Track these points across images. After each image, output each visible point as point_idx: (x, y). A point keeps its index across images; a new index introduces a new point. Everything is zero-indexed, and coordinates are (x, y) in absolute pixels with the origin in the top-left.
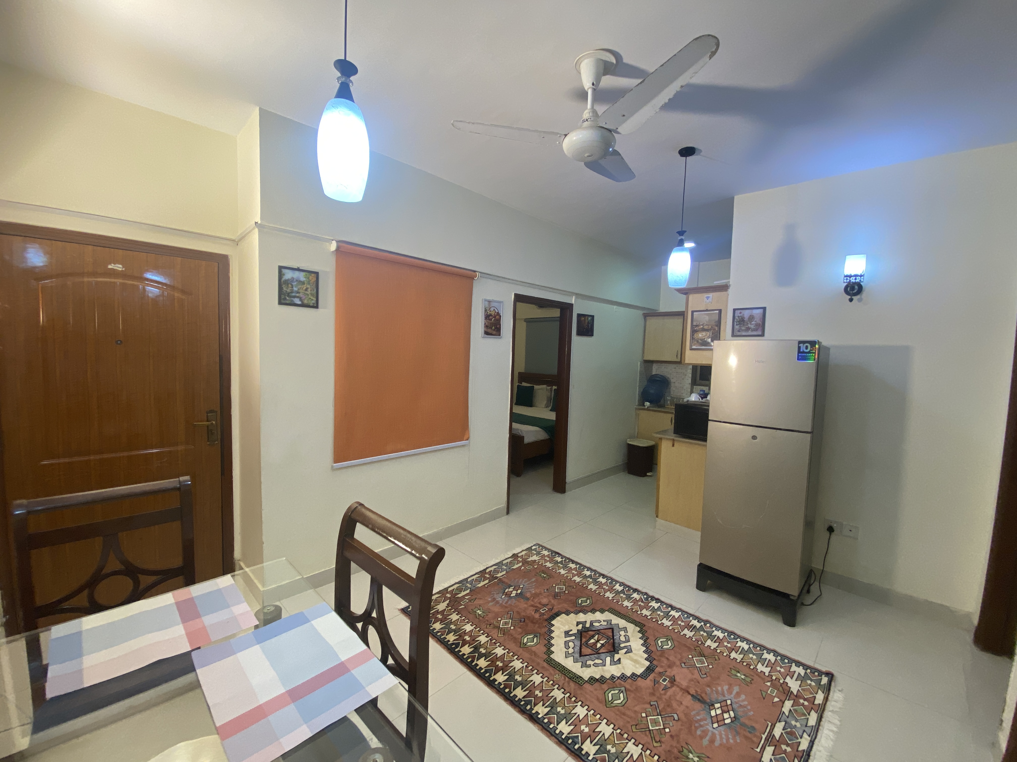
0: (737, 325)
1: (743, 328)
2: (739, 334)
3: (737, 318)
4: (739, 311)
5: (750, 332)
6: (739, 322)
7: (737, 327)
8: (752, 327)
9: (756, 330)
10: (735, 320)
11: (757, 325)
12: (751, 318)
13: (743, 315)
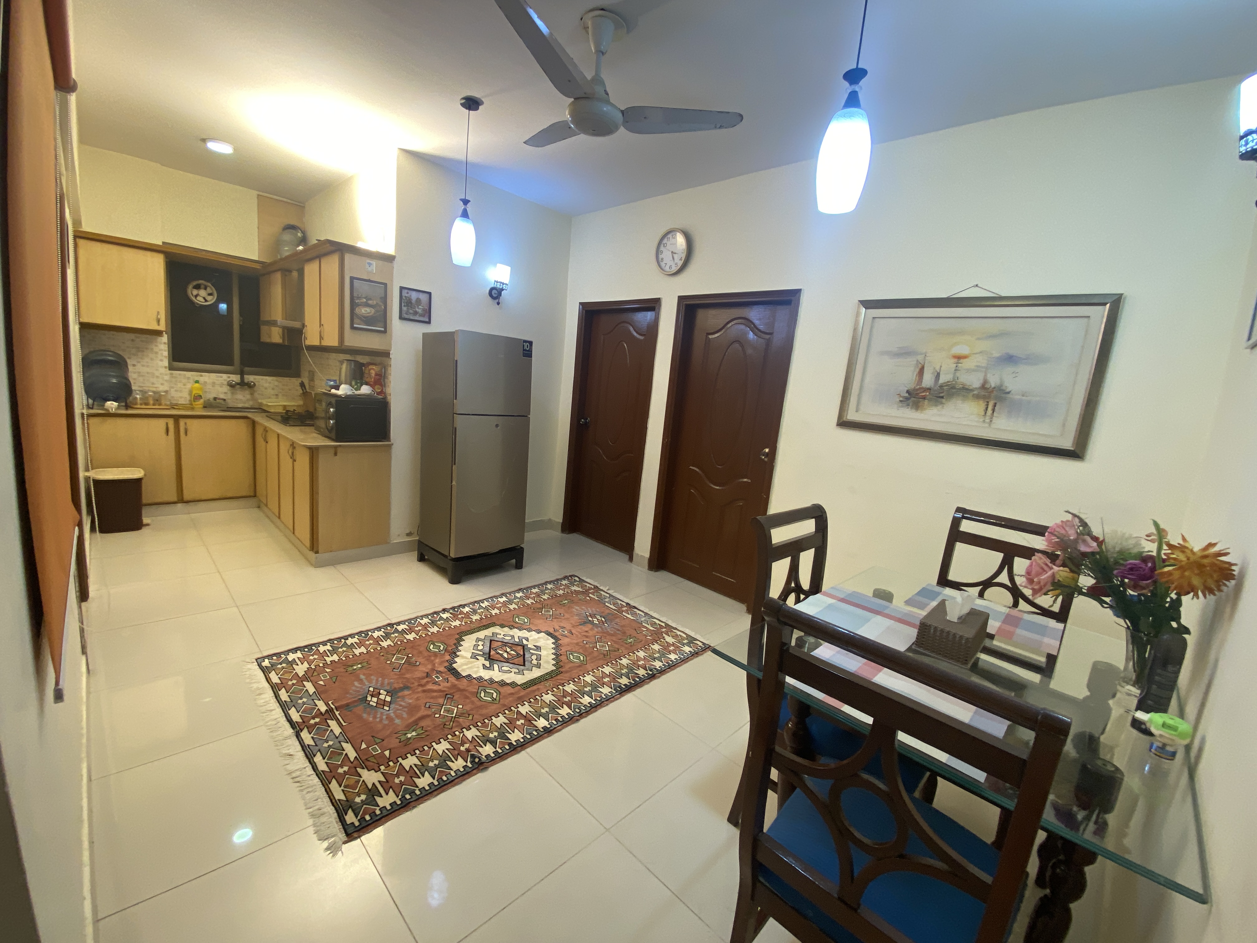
0: (404, 306)
1: (411, 311)
2: (406, 316)
3: (404, 298)
4: (406, 291)
5: (417, 316)
6: (406, 303)
7: (405, 309)
8: (420, 311)
9: (423, 315)
10: (403, 301)
11: (424, 310)
12: (418, 301)
13: (411, 296)
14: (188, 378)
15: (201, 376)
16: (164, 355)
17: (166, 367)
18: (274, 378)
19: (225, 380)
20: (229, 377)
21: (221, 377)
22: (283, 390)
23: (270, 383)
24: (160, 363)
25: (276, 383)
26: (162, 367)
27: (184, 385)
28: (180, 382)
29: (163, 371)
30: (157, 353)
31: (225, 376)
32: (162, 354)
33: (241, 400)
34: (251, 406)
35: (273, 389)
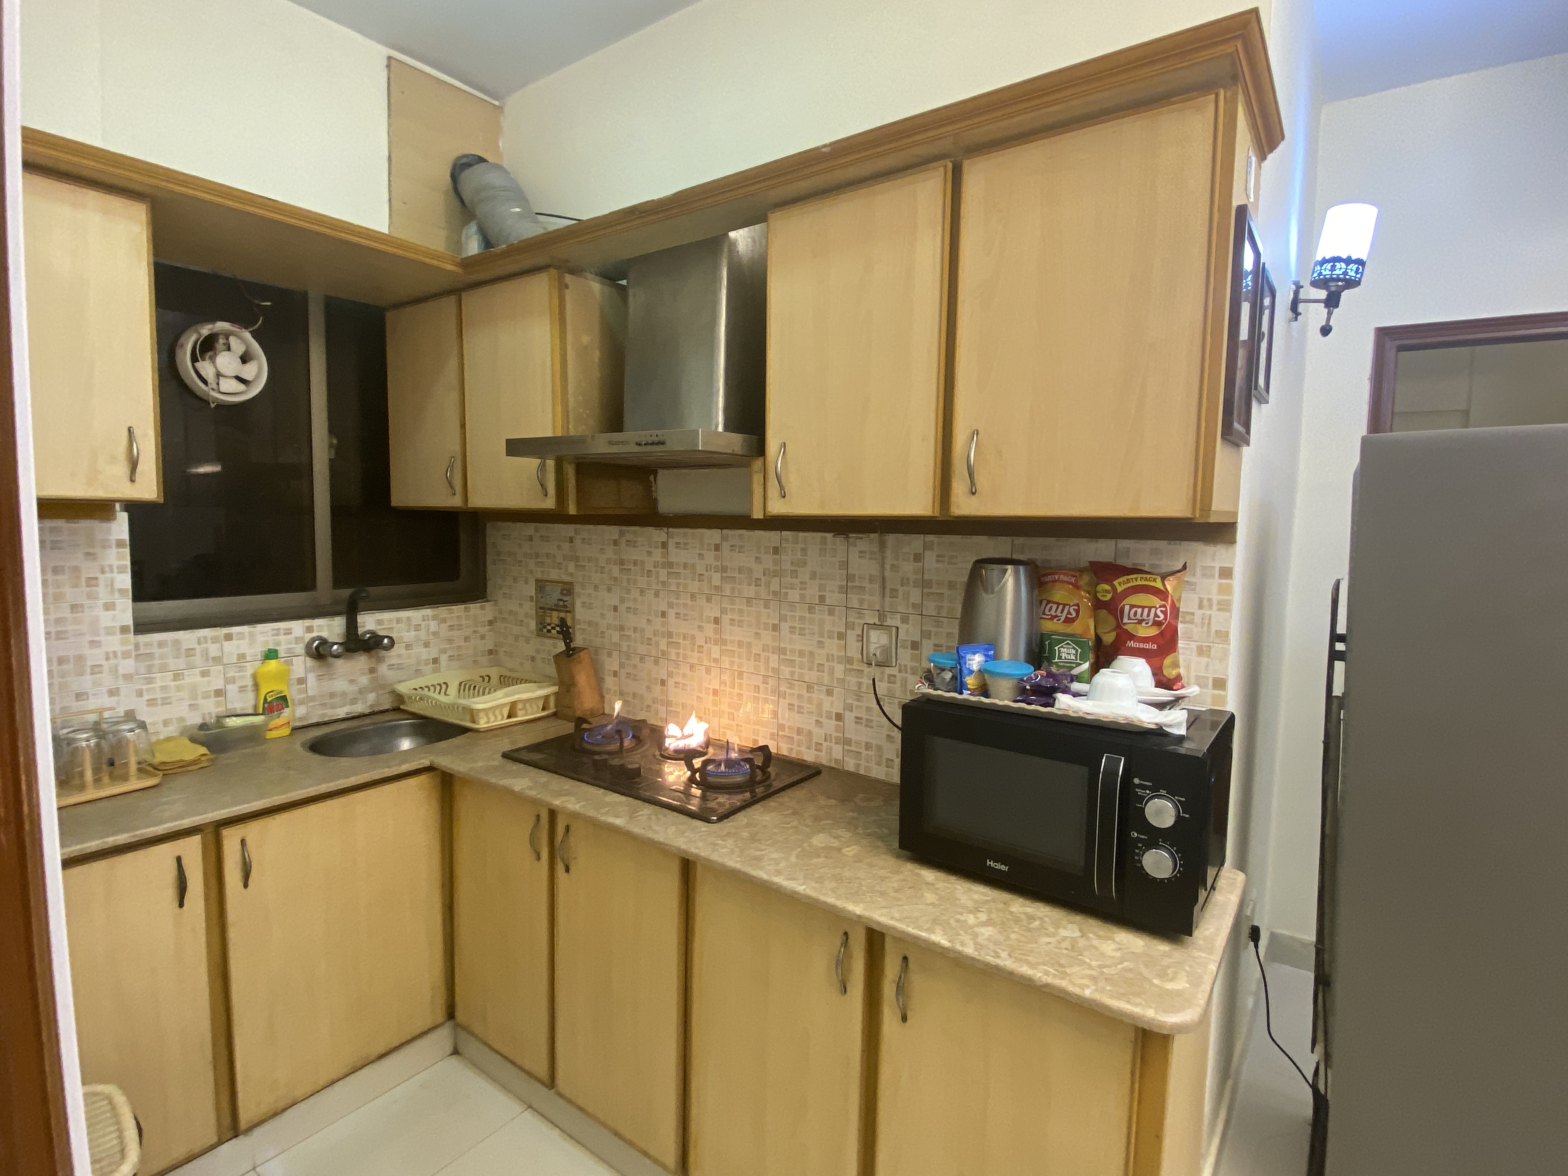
14: (190, 652)
15: (229, 637)
16: (118, 586)
17: (124, 630)
18: (428, 612)
19: (298, 640)
20: (309, 629)
21: (288, 632)
22: (450, 641)
23: (417, 628)
24: (106, 619)
25: (433, 625)
26: (109, 631)
27: (177, 677)
28: (163, 669)
29: (114, 643)
30: (92, 582)
31: (298, 627)
32: (111, 584)
33: (344, 694)
34: (371, 706)
35: (426, 645)
